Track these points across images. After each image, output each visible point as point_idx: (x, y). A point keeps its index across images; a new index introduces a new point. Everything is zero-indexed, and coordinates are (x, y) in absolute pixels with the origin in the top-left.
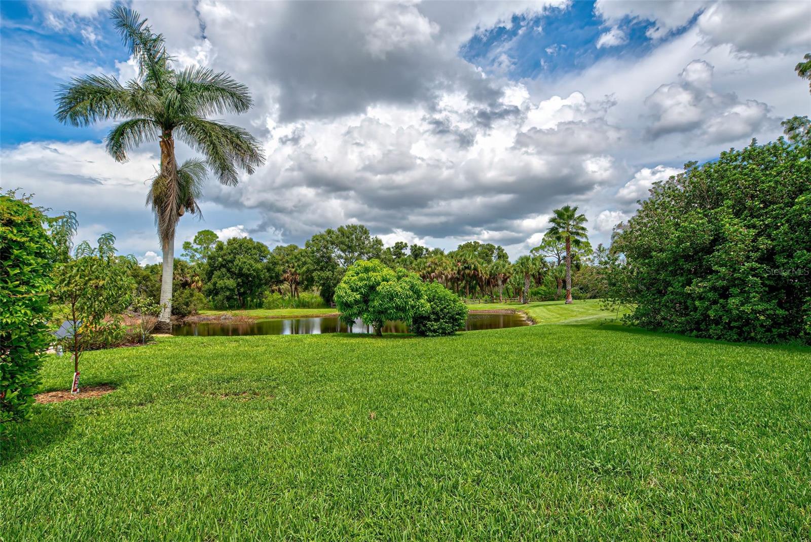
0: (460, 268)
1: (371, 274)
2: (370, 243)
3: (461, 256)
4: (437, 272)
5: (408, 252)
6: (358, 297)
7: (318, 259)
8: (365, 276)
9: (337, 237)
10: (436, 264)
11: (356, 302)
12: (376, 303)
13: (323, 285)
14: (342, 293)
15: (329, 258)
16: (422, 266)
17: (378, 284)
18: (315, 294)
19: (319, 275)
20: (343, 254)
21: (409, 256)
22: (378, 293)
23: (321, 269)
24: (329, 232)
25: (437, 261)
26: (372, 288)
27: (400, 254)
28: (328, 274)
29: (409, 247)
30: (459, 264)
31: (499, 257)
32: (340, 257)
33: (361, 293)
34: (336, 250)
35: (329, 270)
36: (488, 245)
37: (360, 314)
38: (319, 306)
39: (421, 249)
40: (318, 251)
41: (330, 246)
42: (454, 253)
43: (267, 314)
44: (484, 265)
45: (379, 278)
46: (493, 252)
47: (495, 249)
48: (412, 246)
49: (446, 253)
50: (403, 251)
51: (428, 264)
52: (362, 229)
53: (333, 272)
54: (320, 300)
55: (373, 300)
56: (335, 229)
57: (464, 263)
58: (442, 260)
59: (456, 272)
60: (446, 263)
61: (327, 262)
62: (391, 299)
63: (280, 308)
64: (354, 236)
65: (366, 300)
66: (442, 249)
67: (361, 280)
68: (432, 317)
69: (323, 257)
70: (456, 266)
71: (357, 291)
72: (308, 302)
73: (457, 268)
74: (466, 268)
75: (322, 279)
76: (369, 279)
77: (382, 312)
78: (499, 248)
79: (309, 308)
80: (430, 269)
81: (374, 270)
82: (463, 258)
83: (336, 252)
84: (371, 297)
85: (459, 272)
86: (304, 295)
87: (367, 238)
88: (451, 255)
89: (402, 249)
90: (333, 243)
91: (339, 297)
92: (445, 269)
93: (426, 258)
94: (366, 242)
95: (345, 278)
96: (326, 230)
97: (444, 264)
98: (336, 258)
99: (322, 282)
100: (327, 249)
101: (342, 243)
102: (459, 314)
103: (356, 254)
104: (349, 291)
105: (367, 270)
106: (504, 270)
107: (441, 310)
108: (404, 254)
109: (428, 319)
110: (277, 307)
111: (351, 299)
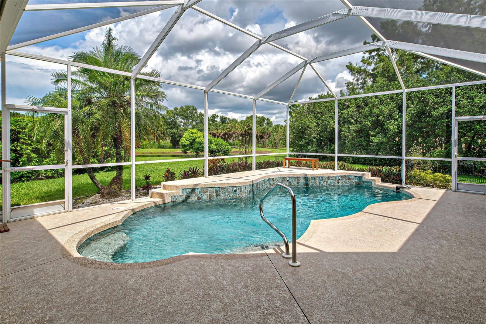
0: (246, 129)
1: (194, 135)
2: (197, 115)
3: (247, 123)
4: (232, 131)
5: (218, 120)
6: (189, 143)
7: (170, 123)
8: (192, 135)
9: (180, 112)
10: (232, 127)
11: (188, 145)
12: (195, 146)
13: (172, 136)
14: (183, 141)
15: (175, 122)
16: (225, 128)
17: (196, 138)
18: (168, 141)
19: (170, 131)
20: (183, 121)
21: (219, 122)
22: (196, 142)
23: (171, 128)
24: (176, 109)
25: (233, 125)
26: (194, 140)
27: (214, 121)
28: (174, 131)
29: (219, 117)
30: (246, 127)
31: (268, 124)
32: (181, 122)
33: (190, 142)
34: (179, 118)
35: (175, 129)
36: (262, 117)
37: (189, 149)
38: (169, 148)
39: (226, 118)
40: (170, 119)
41: (176, 116)
42: (243, 121)
43: (143, 151)
44: (259, 128)
45: (197, 137)
46: (264, 121)
47: (265, 119)
48: (220, 117)
49: (239, 121)
50: (216, 119)
51: (228, 127)
52: (193, 108)
53: (177, 130)
54: (170, 144)
55: (194, 144)
56: (179, 107)
57: (248, 126)
58: (235, 125)
59: (244, 131)
60: (237, 127)
61: (174, 125)
62: (201, 144)
63: (149, 148)
64: (189, 111)
65: (191, 144)
66: (237, 119)
67: (190, 137)
68: (217, 151)
69: (172, 122)
70: (244, 128)
71: (188, 141)
72: (163, 146)
73: (244, 129)
74: (249, 129)
75: (171, 133)
76: (193, 136)
77: (198, 149)
78: (268, 119)
79: (164, 149)
80: (229, 129)
81: (195, 133)
82: (248, 124)
83: (179, 120)
84: (193, 143)
85: (245, 131)
86: (162, 142)
87: (196, 112)
88: (242, 122)
89: (215, 118)
90: (177, 115)
91: (182, 143)
92: (237, 129)
93: (228, 123)
94: (196, 115)
95: (184, 136)
96: (174, 108)
97: (236, 127)
98: (179, 123)
99: (171, 135)
100: (175, 118)
101: (182, 115)
102: (227, 150)
103: (190, 121)
104: (185, 141)
105: (192, 133)
106: (268, 131)
107: (220, 149)
108: (216, 121)
109: (215, 152)
110: (147, 148)
111: (186, 144)
